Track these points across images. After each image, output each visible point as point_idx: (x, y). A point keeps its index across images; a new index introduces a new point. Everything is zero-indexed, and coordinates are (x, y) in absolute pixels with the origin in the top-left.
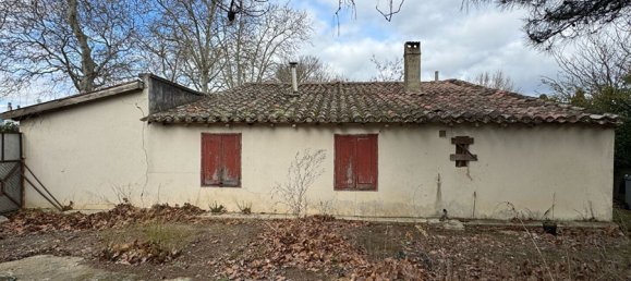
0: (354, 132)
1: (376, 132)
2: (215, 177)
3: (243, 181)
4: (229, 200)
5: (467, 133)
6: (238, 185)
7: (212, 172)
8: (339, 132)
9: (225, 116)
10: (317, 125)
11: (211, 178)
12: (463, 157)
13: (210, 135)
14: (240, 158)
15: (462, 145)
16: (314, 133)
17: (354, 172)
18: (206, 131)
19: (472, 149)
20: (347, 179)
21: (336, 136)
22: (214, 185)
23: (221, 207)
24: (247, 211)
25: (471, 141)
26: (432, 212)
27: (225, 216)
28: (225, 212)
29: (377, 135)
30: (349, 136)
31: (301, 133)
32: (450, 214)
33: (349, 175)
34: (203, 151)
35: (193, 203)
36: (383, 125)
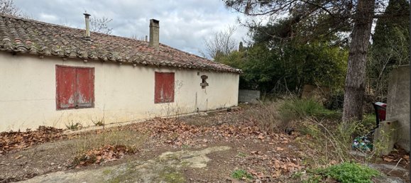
0: (164, 71)
1: (174, 71)
2: (71, 101)
3: (95, 103)
4: (84, 118)
5: (206, 74)
6: (92, 106)
7: (67, 97)
8: (157, 70)
9: (73, 55)
10: (147, 66)
11: (67, 103)
12: (204, 84)
13: (65, 67)
14: (93, 86)
15: (204, 78)
16: (144, 69)
17: (164, 92)
18: (61, 63)
19: (207, 81)
20: (160, 97)
21: (156, 73)
22: (71, 108)
23: (77, 124)
24: (100, 124)
25: (207, 77)
26: (194, 110)
27: (83, 130)
28: (81, 128)
29: (174, 73)
30: (162, 73)
31: (136, 69)
32: (200, 110)
33: (161, 95)
34: (58, 80)
35: (49, 125)
36: (177, 68)
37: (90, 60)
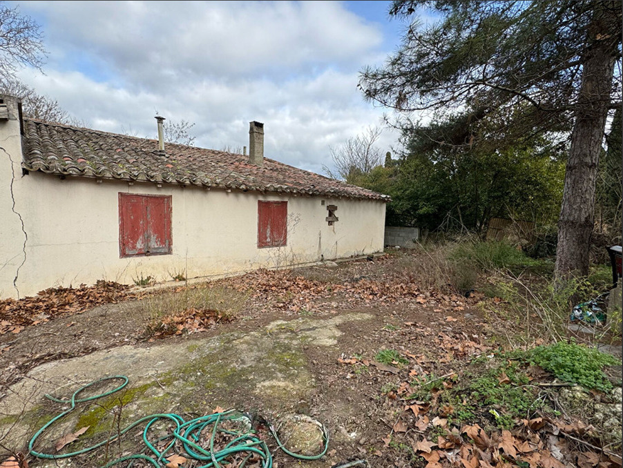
0: (271, 199)
1: (286, 200)
2: (139, 245)
3: (173, 247)
4: (159, 269)
5: (334, 203)
6: (169, 252)
7: (135, 239)
8: (261, 198)
9: (142, 178)
10: (247, 191)
11: (134, 247)
12: (332, 219)
13: (132, 196)
14: (170, 222)
15: (331, 210)
16: (242, 197)
17: (272, 231)
18: (126, 190)
19: (336, 213)
20: (266, 238)
21: (260, 202)
22: (140, 254)
23: (149, 278)
24: (180, 278)
25: (336, 208)
26: (316, 257)
27: (157, 287)
28: (155, 283)
29: (286, 202)
30: (268, 203)
31: (231, 197)
32: (325, 258)
33: (268, 235)
34: (121, 214)
35: (111, 279)
36: (291, 195)
37: (166, 184)
